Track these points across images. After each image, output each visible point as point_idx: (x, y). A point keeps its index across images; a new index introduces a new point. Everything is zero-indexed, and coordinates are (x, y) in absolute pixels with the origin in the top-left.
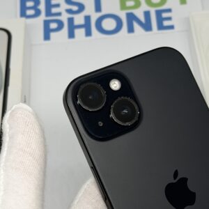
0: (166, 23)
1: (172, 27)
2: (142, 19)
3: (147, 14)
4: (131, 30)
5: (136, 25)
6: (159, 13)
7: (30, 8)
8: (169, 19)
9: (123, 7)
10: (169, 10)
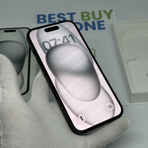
0: (102, 27)
1: (104, 28)
2: (91, 25)
3: (93, 23)
4: (87, 29)
5: (89, 27)
6: (99, 22)
7: (42, 19)
8: (103, 25)
9: (83, 19)
10: (103, 21)
